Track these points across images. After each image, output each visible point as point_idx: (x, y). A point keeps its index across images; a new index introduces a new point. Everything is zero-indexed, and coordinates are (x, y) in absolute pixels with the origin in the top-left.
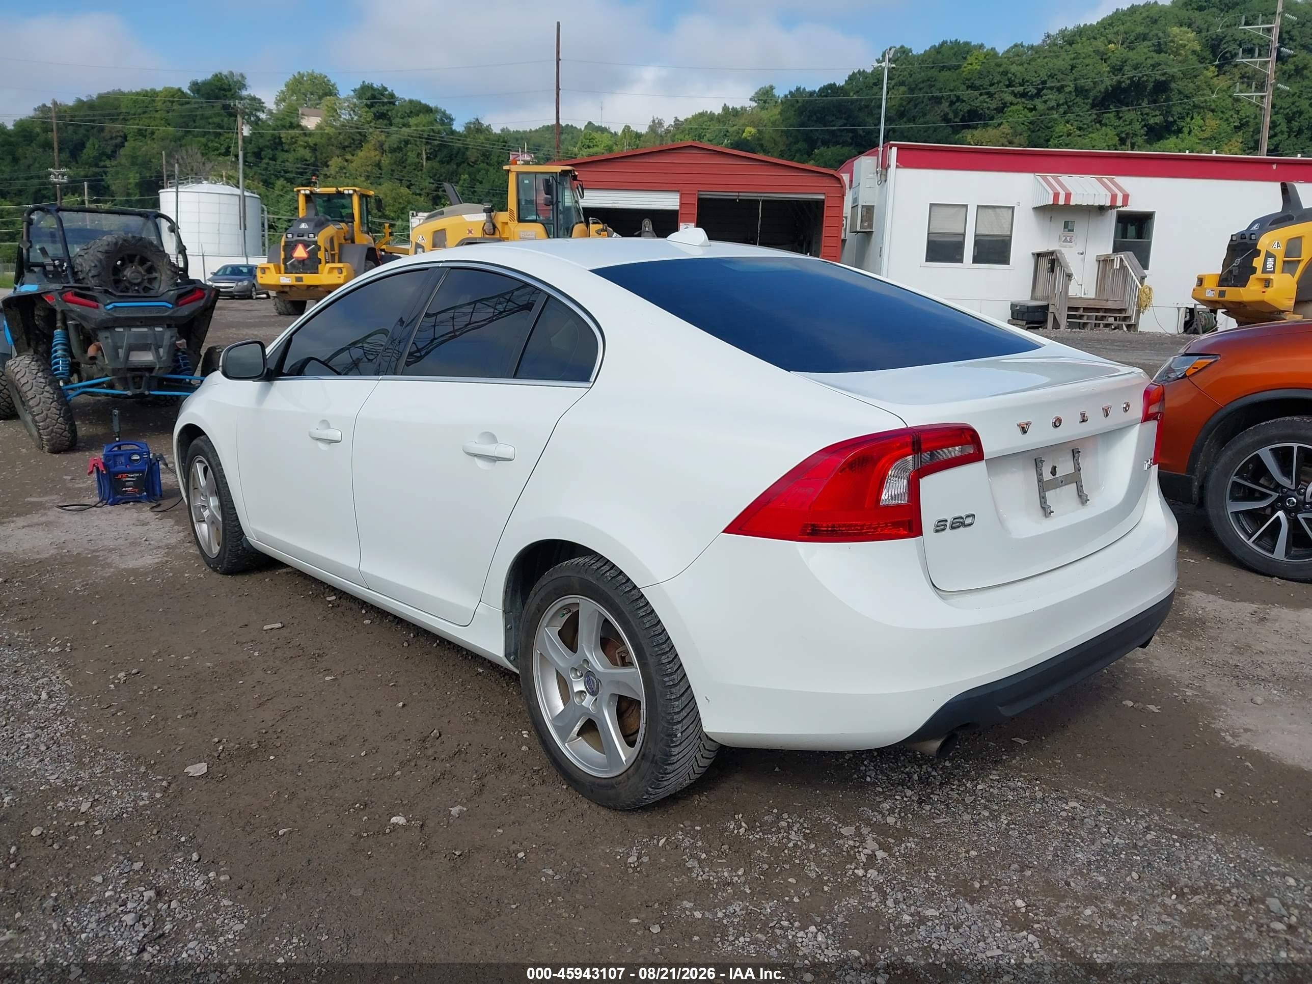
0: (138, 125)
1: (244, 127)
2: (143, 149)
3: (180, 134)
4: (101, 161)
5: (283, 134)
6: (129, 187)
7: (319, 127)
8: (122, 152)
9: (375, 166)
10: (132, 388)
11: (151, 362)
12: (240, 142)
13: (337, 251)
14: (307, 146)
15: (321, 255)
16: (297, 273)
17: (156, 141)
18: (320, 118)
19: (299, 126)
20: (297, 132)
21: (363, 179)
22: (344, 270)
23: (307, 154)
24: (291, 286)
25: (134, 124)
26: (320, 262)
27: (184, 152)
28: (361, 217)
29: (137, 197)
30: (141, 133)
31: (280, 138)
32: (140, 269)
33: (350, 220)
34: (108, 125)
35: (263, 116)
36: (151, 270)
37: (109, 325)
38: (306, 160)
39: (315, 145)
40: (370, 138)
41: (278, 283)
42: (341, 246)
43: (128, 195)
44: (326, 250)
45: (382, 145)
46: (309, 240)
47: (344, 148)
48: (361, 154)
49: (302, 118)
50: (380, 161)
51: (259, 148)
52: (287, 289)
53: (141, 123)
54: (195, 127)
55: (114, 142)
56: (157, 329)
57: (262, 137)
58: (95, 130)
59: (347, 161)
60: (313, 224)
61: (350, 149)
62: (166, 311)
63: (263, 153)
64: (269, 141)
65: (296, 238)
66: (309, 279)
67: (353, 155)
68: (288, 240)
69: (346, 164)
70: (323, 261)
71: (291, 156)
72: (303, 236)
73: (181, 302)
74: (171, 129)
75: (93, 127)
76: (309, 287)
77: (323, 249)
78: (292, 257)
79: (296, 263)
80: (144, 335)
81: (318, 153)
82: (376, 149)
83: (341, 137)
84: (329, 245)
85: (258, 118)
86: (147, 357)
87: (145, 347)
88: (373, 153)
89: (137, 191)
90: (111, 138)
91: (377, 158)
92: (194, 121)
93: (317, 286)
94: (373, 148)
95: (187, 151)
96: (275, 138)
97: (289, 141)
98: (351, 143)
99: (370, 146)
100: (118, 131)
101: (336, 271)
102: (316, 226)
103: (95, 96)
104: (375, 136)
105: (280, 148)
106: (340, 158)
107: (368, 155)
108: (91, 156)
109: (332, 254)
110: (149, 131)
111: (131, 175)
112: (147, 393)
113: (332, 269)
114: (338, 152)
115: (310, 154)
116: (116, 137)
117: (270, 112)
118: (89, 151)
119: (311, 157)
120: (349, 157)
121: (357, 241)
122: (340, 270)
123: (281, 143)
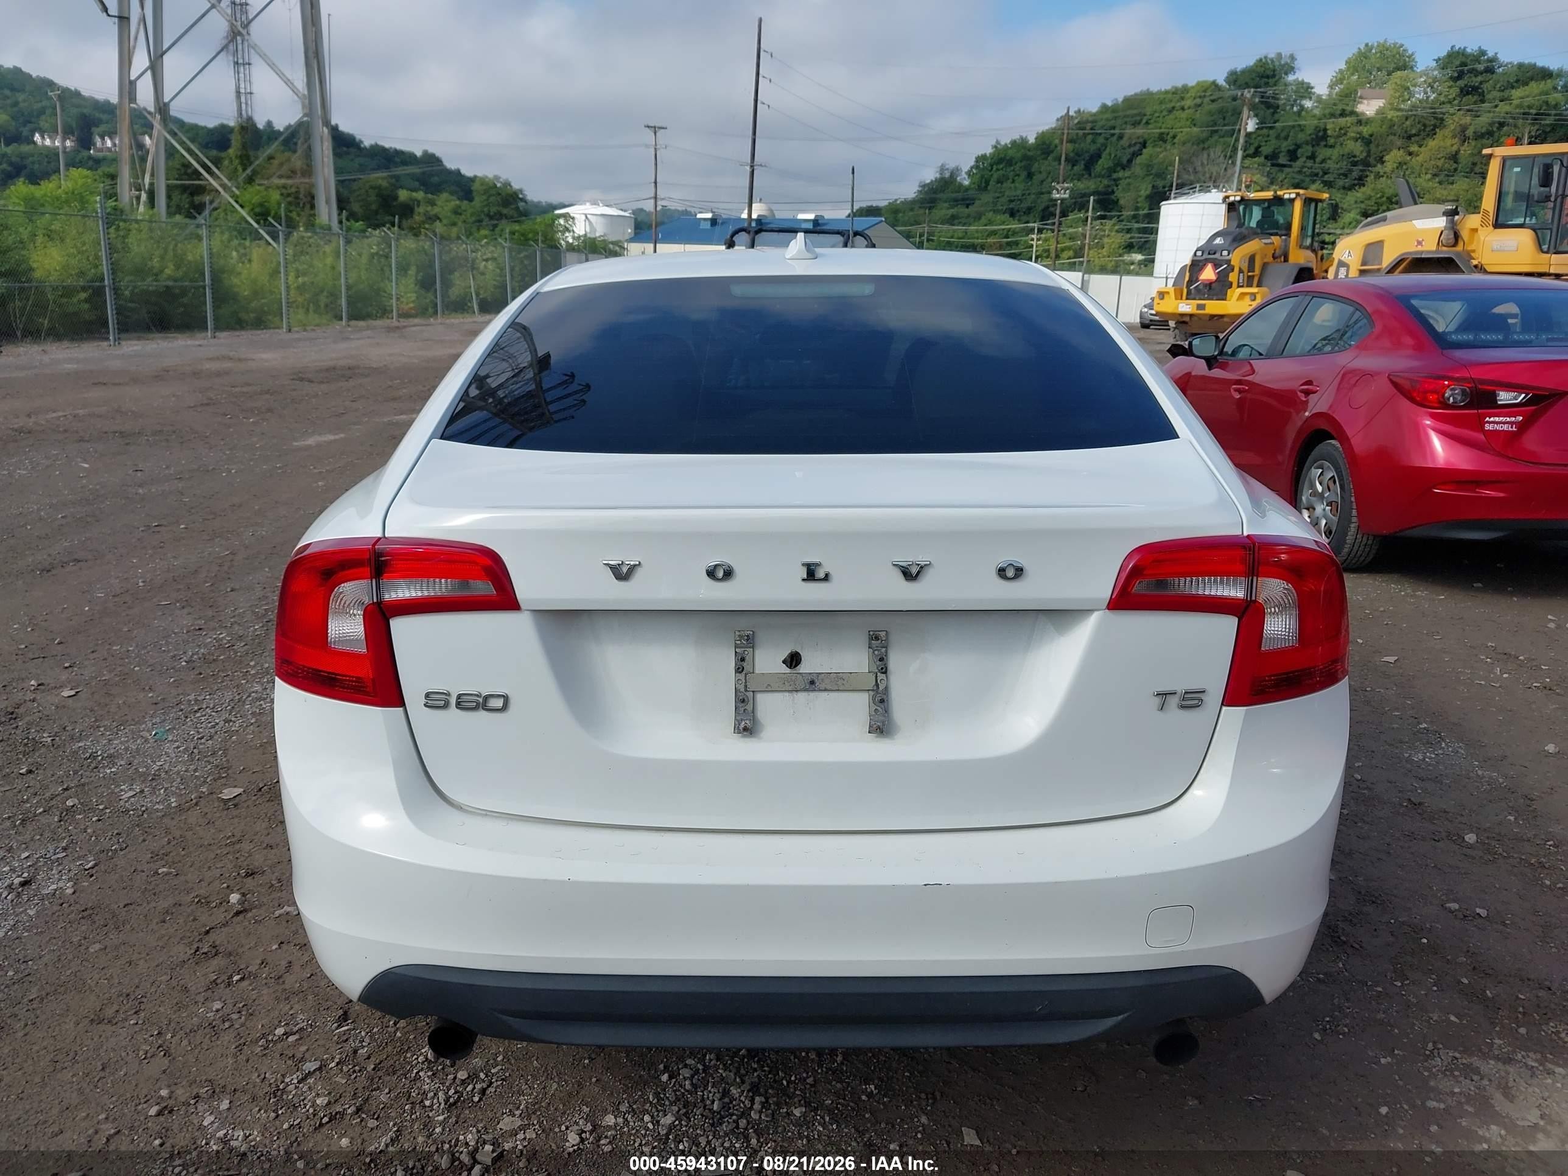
0: (1161, 128)
1: (1249, 121)
2: (1161, 156)
3: (1205, 135)
4: (1115, 172)
5: (1331, 125)
6: (1139, 200)
7: (1380, 112)
8: (1139, 160)
9: (1449, 158)
12: (1242, 140)
13: (1257, 271)
14: (1360, 138)
15: (1233, 277)
16: (1201, 299)
17: (1176, 145)
18: (1384, 101)
19: (1353, 113)
20: (1349, 120)
21: (1429, 176)
22: (1259, 297)
23: (1357, 148)
24: (1191, 316)
25: (1156, 128)
26: (1230, 285)
27: (1205, 156)
28: (1303, 228)
29: (1146, 211)
30: (1162, 138)
31: (1325, 130)
33: (1284, 232)
34: (1129, 131)
35: (1308, 104)
38: (1355, 156)
39: (1371, 136)
40: (1449, 121)
41: (1175, 311)
42: (1265, 266)
43: (1137, 209)
44: (1241, 271)
45: (1464, 129)
46: (1221, 258)
47: (1409, 137)
48: (1432, 143)
49: (1359, 103)
50: (1457, 152)
51: (1296, 145)
52: (1187, 319)
53: (1164, 126)
54: (1225, 125)
55: (1132, 149)
57: (1302, 130)
58: (1115, 137)
59: (1410, 154)
60: (1230, 239)
61: (1417, 138)
63: (1300, 151)
64: (1310, 135)
65: (1206, 256)
66: (1213, 307)
67: (1420, 146)
68: (1196, 258)
69: (1409, 158)
70: (1235, 285)
71: (1335, 153)
72: (1214, 254)
74: (1195, 129)
75: (1113, 135)
76: (1212, 317)
77: (1236, 270)
78: (1197, 280)
79: (1201, 287)
81: (1372, 146)
82: (1454, 137)
83: (1408, 123)
84: (1246, 264)
85: (1302, 108)
88: (1449, 142)
89: (1147, 205)
90: (1130, 146)
91: (1455, 148)
92: (1224, 119)
93: (1222, 316)
94: (1451, 135)
95: (1209, 155)
96: (1319, 131)
97: (1336, 133)
98: (1420, 131)
99: (1447, 132)
100: (1138, 138)
101: (1248, 298)
102: (1234, 240)
103: (1120, 100)
104: (1456, 119)
105: (1323, 143)
106: (1402, 151)
107: (1442, 144)
108: (1106, 166)
109: (1249, 277)
110: (1171, 134)
111: (1143, 186)
113: (1243, 295)
114: (1399, 143)
115: (1362, 149)
116: (1135, 144)
117: (1319, 99)
118: (1103, 163)
119: (1362, 152)
120: (1414, 148)
121: (1292, 259)
122: (1253, 297)
123: (1325, 137)
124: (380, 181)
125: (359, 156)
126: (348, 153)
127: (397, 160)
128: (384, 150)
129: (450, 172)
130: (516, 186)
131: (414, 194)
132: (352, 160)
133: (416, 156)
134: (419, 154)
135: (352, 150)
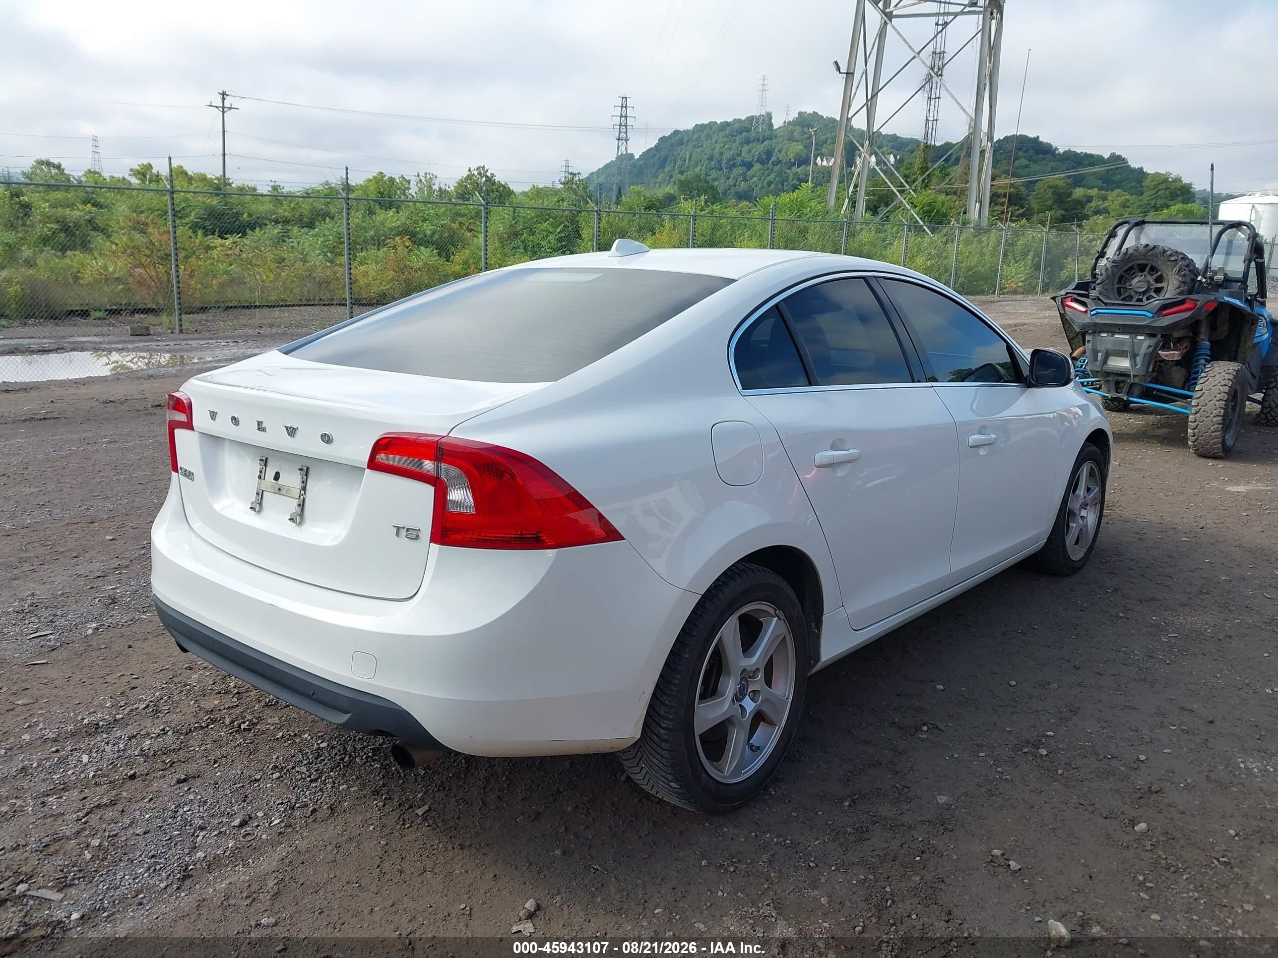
10: (1112, 391)
11: (1126, 368)
32: (1149, 278)
36: (1159, 280)
37: (1097, 329)
56: (1139, 337)
62: (1145, 320)
73: (1164, 313)
80: (1123, 342)
86: (1123, 364)
87: (1122, 354)
112: (1125, 398)
124: (1058, 181)
125: (1053, 161)
126: (1043, 159)
127: (1086, 162)
128: (1075, 154)
129: (1133, 170)
130: (1185, 181)
131: (1089, 191)
132: (1046, 165)
133: (1103, 158)
134: (1106, 156)
135: (1048, 156)
